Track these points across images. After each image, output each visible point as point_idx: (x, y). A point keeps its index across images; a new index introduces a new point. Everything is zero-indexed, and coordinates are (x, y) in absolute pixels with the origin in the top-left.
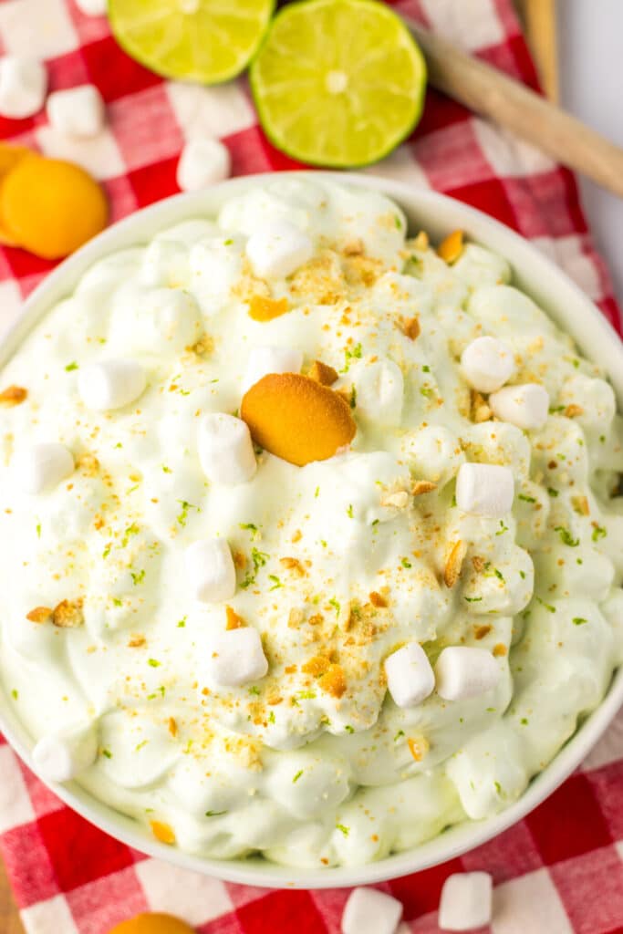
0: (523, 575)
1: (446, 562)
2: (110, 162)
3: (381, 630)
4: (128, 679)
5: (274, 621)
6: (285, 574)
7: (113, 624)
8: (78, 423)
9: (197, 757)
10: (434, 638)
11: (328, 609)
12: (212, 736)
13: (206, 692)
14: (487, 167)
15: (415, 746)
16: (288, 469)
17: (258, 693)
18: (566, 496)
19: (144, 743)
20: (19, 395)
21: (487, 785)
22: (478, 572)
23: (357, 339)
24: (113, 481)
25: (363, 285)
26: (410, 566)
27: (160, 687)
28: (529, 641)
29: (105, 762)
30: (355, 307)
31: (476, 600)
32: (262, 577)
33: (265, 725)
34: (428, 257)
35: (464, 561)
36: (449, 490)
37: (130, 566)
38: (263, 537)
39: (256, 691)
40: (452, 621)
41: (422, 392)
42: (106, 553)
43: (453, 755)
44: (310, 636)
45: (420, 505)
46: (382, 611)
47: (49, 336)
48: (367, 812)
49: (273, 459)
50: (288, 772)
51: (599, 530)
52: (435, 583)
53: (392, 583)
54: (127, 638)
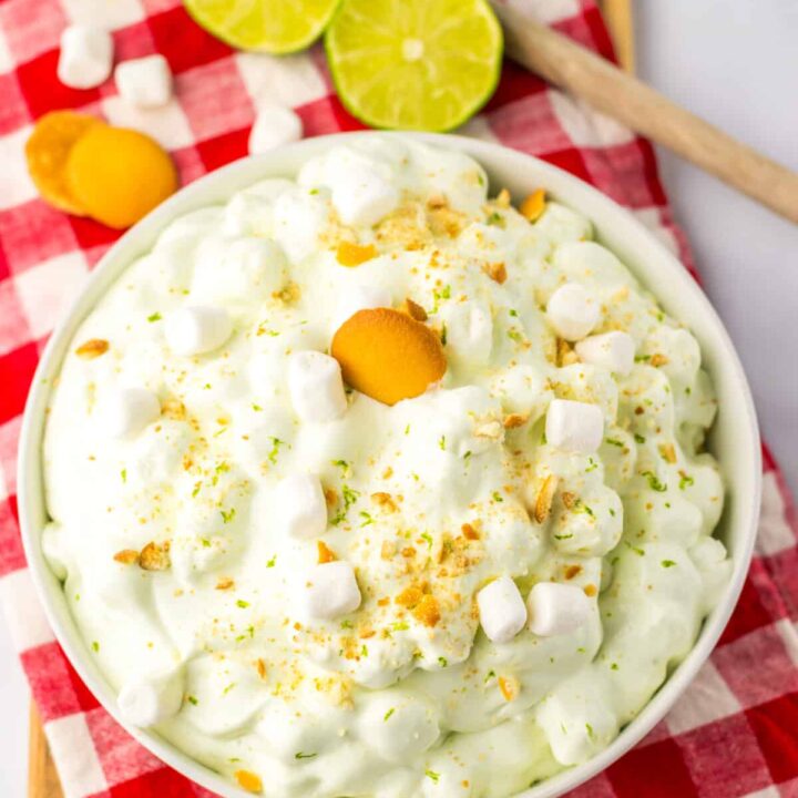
0: (612, 513)
1: (537, 499)
2: (179, 133)
3: (474, 563)
4: (216, 621)
5: (366, 556)
6: (375, 510)
7: (201, 565)
8: (164, 368)
9: (287, 698)
10: (525, 573)
11: (420, 542)
12: (301, 678)
13: (297, 626)
14: (565, 138)
15: (507, 684)
16: (378, 407)
17: (351, 627)
18: (653, 442)
19: (232, 686)
20: (100, 347)
21: (578, 729)
22: (569, 508)
23: (445, 281)
24: (200, 425)
25: (448, 235)
26: (501, 500)
27: (248, 627)
28: (619, 586)
29: (190, 707)
30: (443, 252)
31: (567, 537)
32: (353, 514)
33: (358, 659)
34: (511, 215)
35: (555, 497)
36: (539, 429)
37: (220, 504)
38: (354, 474)
39: (347, 625)
40: (542, 560)
41: (511, 335)
42: (196, 492)
43: (544, 699)
44: (403, 568)
45: (510, 441)
46: (474, 544)
47: (131, 288)
48: (456, 758)
49: (364, 399)
50: (378, 710)
51: (685, 479)
52: (526, 517)
53: (484, 517)
54: (215, 580)
